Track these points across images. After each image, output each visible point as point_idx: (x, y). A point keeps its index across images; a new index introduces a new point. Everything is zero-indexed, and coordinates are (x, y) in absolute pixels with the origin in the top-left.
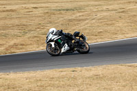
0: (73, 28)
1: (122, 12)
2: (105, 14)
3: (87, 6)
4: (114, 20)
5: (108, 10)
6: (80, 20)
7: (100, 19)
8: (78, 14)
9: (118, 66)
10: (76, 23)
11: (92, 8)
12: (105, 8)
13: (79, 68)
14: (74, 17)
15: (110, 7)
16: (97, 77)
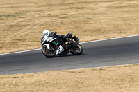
0: (15, 34)
1: (64, 18)
2: (47, 19)
3: (29, 11)
4: (56, 25)
5: (50, 16)
6: (21, 26)
7: (42, 25)
8: (20, 20)
9: (60, 72)
10: (18, 28)
11: (33, 13)
12: (46, 13)
13: (21, 75)
14: (15, 22)
15: (52, 13)
16: (39, 83)
